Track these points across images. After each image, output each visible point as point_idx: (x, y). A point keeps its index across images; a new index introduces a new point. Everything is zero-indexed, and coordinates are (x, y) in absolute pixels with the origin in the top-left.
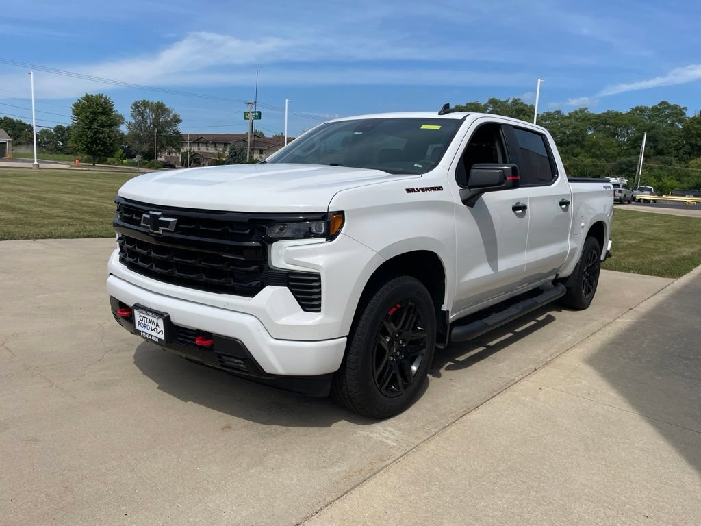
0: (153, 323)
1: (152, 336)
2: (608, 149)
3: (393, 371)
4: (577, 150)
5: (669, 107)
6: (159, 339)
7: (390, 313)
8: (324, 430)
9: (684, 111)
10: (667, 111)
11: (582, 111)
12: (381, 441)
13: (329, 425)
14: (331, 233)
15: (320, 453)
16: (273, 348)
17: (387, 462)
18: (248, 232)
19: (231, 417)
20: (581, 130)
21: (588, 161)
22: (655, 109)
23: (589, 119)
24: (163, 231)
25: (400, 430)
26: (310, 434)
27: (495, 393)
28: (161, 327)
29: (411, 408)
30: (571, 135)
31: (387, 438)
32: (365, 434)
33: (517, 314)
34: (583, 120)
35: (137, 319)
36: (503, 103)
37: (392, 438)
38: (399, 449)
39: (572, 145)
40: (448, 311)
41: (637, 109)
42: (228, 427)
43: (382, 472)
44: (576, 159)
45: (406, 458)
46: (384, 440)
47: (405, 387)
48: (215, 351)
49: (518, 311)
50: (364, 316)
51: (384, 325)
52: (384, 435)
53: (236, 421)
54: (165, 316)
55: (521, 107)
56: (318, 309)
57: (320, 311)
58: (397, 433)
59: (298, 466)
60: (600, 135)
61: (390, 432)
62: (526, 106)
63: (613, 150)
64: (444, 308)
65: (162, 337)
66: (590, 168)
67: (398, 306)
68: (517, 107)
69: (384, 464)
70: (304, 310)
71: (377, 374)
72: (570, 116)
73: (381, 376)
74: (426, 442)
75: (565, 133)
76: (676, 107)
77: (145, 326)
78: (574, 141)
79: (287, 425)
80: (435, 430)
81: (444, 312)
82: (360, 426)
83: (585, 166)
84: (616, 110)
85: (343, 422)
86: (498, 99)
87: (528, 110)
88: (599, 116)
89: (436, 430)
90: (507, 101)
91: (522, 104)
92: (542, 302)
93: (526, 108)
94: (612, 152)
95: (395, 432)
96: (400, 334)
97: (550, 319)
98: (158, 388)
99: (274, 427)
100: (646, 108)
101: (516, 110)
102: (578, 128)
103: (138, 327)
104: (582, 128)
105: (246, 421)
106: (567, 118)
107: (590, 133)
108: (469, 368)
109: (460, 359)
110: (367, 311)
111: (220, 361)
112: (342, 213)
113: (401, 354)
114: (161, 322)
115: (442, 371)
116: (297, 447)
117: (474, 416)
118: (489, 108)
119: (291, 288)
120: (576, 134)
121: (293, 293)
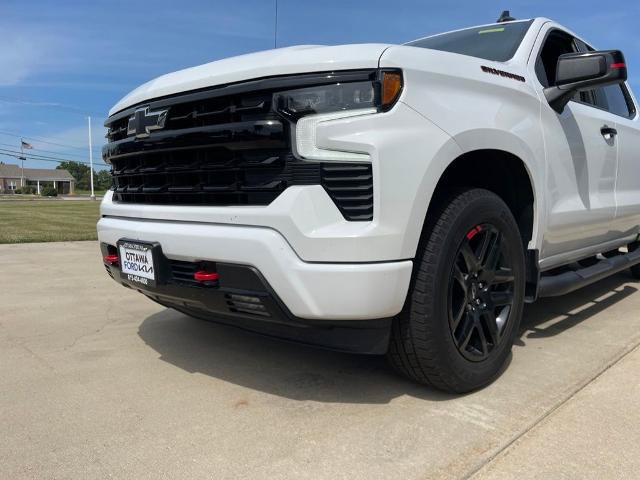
0: (142, 258)
1: (140, 278)
3: (474, 325)
6: (149, 280)
7: (470, 237)
8: (381, 407)
12: (469, 423)
13: (386, 401)
14: (384, 102)
15: (379, 439)
16: (303, 275)
17: (489, 454)
18: (261, 105)
19: (248, 391)
24: (151, 131)
25: (492, 407)
26: (360, 412)
27: (610, 363)
28: (150, 264)
29: (498, 380)
31: (477, 419)
32: (442, 413)
33: (611, 270)
35: (124, 258)
37: (484, 418)
38: (502, 434)
40: (537, 250)
42: (244, 403)
43: (484, 469)
45: (516, 447)
46: (473, 421)
47: (490, 349)
48: (222, 289)
49: (611, 267)
50: (434, 236)
51: (461, 254)
52: (472, 414)
53: (254, 395)
54: (155, 245)
56: (369, 216)
57: (371, 219)
58: (491, 413)
59: (347, 458)
61: (480, 411)
64: (532, 245)
65: (151, 276)
67: (479, 228)
69: (483, 457)
70: (348, 219)
71: (455, 324)
73: (459, 329)
74: (539, 424)
77: (132, 266)
79: (328, 401)
80: (546, 409)
81: (532, 250)
82: (431, 402)
85: (405, 398)
89: (548, 409)
92: (633, 261)
95: (486, 410)
96: (480, 272)
97: (629, 291)
98: (161, 358)
99: (309, 402)
103: (125, 270)
105: (269, 395)
108: (557, 336)
109: (543, 326)
110: (437, 229)
111: (228, 303)
112: (398, 72)
113: (482, 302)
114: (149, 256)
115: (524, 339)
116: (344, 430)
117: (593, 389)
119: (327, 186)
121: (330, 193)
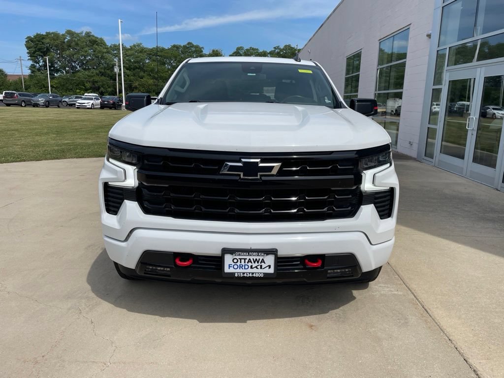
2: (162, 73)
4: (142, 74)
5: (193, 46)
9: (202, 49)
10: (193, 49)
11: (139, 45)
20: (141, 59)
21: (151, 81)
22: (185, 46)
23: (145, 52)
24: (261, 176)
30: (135, 62)
34: (141, 52)
36: (78, 34)
39: (137, 70)
41: (174, 46)
44: (141, 80)
55: (94, 38)
57: (390, 217)
60: (155, 63)
62: (97, 38)
63: (166, 74)
66: (153, 87)
68: (90, 38)
72: (131, 49)
75: (130, 61)
76: (197, 47)
78: (138, 67)
83: (150, 85)
84: (162, 46)
86: (73, 30)
87: (100, 42)
88: (152, 50)
90: (82, 33)
91: (93, 36)
93: (97, 40)
94: (165, 76)
100: (180, 46)
101: (90, 41)
102: (139, 57)
104: (142, 58)
106: (129, 49)
107: (147, 61)
118: (67, 38)
120: (138, 62)
